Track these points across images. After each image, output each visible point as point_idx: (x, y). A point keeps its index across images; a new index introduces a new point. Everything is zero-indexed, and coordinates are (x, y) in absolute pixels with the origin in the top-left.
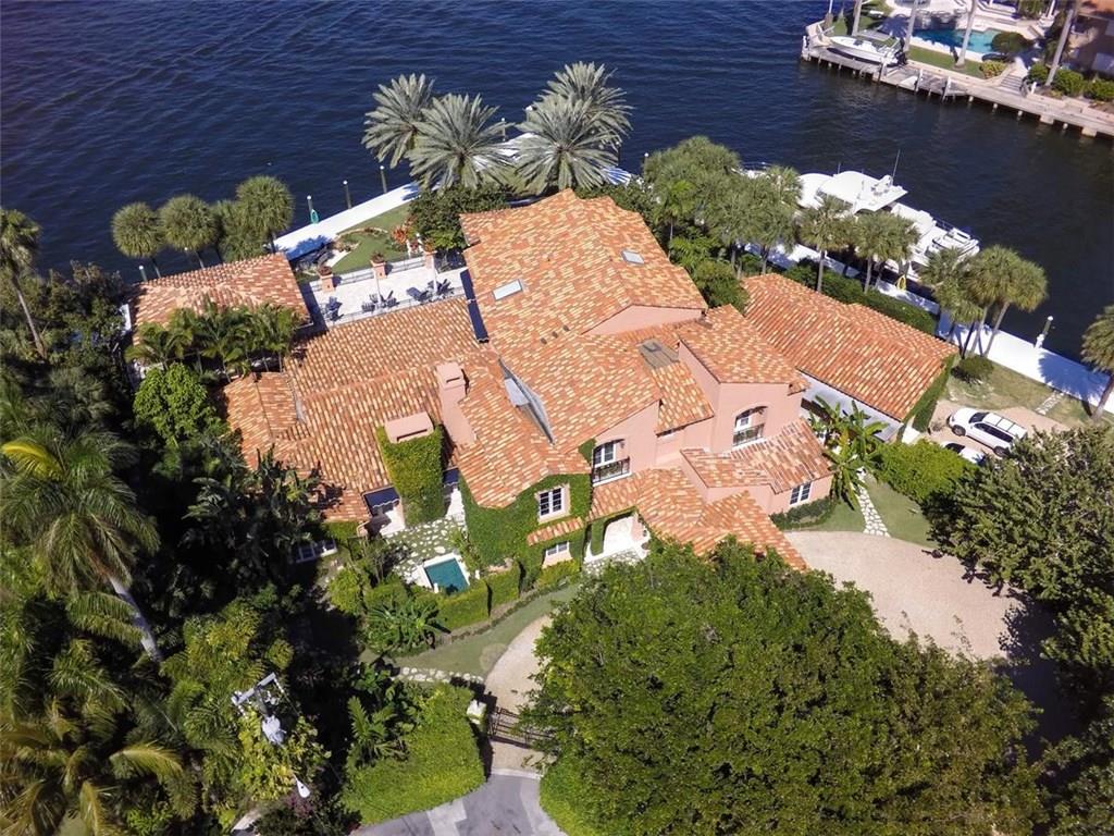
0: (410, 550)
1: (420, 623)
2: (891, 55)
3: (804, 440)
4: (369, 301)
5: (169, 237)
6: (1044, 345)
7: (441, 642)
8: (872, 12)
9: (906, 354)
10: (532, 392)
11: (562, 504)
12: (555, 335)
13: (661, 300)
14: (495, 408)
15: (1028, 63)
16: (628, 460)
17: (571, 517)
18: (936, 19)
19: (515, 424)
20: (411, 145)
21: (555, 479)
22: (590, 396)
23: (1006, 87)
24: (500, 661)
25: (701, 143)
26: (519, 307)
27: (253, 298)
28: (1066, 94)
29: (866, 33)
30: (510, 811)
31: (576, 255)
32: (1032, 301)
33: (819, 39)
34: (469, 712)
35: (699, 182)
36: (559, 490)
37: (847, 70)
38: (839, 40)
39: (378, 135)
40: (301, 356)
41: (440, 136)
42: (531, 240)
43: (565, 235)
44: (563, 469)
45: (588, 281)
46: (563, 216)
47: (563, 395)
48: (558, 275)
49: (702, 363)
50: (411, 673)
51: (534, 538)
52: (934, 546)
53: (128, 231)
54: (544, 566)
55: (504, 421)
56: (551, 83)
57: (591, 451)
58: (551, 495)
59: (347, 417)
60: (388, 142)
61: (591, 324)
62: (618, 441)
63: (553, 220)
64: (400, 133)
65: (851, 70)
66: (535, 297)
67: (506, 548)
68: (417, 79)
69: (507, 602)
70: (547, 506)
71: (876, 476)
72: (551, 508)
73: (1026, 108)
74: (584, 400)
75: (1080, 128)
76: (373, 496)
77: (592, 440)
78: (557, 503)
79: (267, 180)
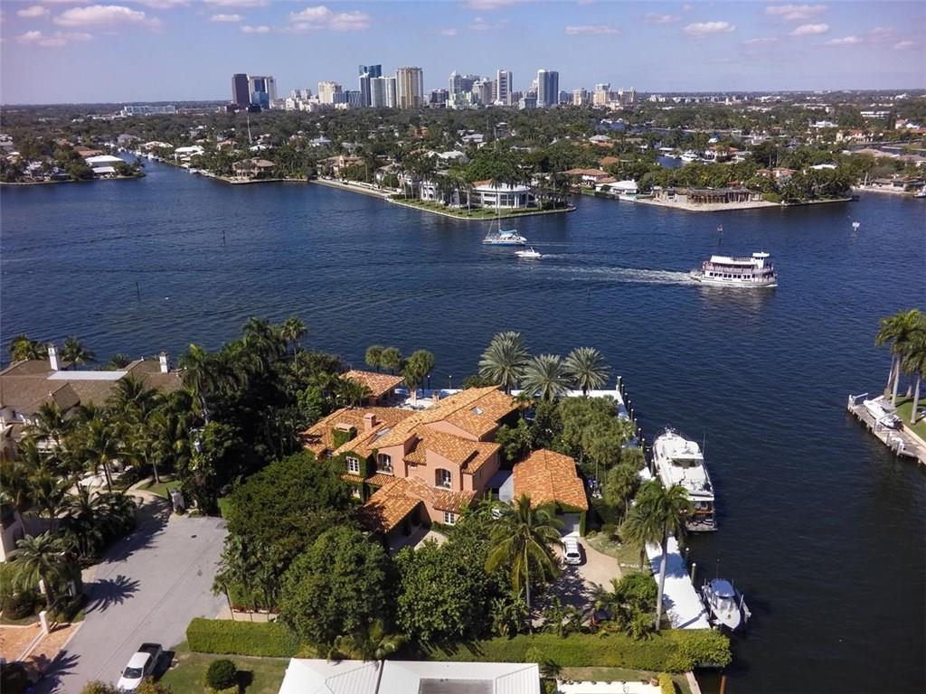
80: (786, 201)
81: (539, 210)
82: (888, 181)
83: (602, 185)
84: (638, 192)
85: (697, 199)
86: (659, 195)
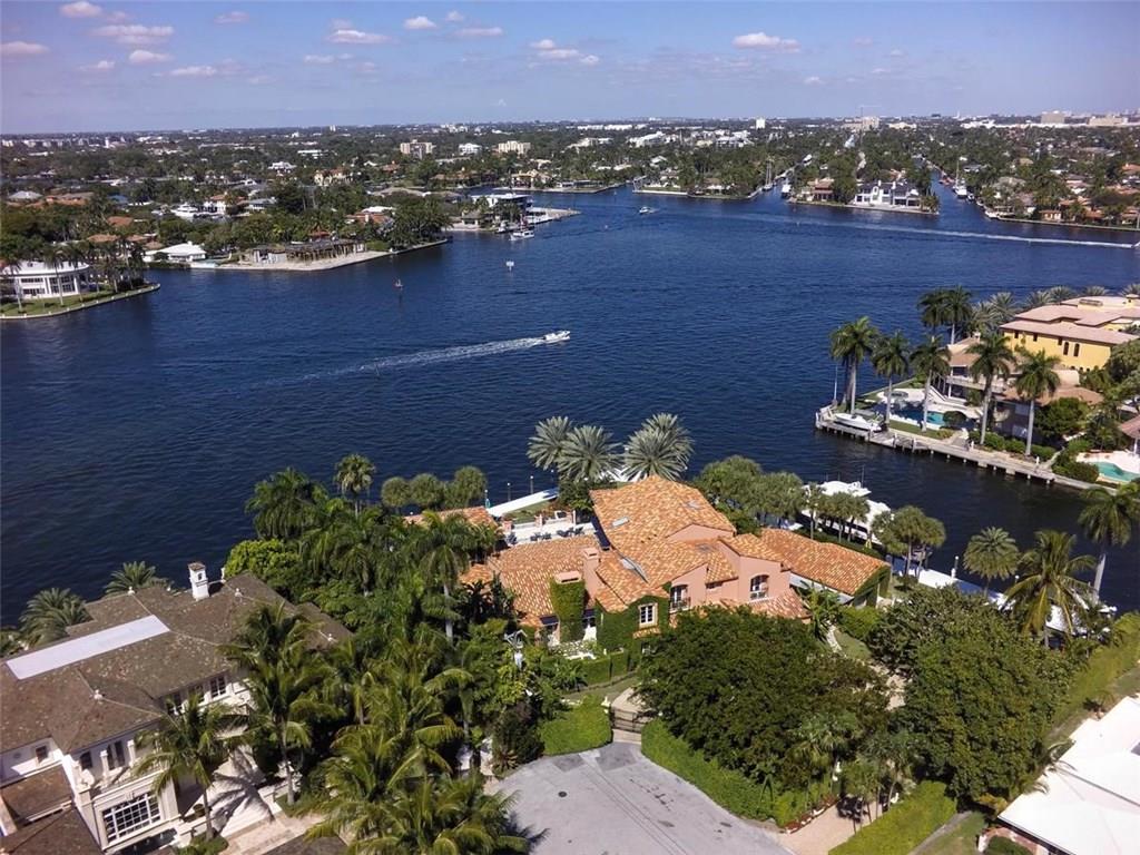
1: (573, 673)
2: (876, 425)
3: (792, 600)
4: (533, 535)
5: (414, 496)
6: (956, 577)
7: (583, 690)
8: (867, 401)
10: (636, 565)
11: (653, 617)
12: (649, 539)
13: (709, 523)
14: (616, 570)
15: (970, 430)
16: (690, 599)
17: (658, 626)
18: (909, 405)
19: (627, 575)
20: (556, 456)
21: (648, 599)
22: (669, 562)
23: (956, 444)
24: (616, 698)
25: (738, 459)
26: (628, 528)
27: (472, 523)
28: (995, 449)
29: (858, 411)
30: (624, 755)
31: (660, 504)
32: (939, 540)
33: (827, 416)
34: (602, 705)
35: (735, 477)
36: (650, 607)
37: (847, 435)
38: (841, 415)
39: (537, 450)
40: (498, 556)
41: (579, 448)
42: (634, 499)
43: (654, 495)
44: (654, 593)
45: (667, 515)
46: (653, 487)
47: (654, 564)
48: (650, 513)
49: (730, 547)
50: (567, 701)
51: (637, 635)
53: (392, 491)
55: (621, 575)
56: (644, 425)
57: (669, 588)
58: (647, 609)
59: (528, 579)
60: (544, 454)
61: (669, 533)
62: (685, 587)
63: (647, 489)
64: (550, 449)
65: (850, 434)
66: (637, 523)
67: (621, 639)
68: (563, 418)
69: (619, 674)
70: (644, 617)
71: (840, 630)
72: (647, 619)
73: (969, 458)
74: (665, 565)
75: (1004, 470)
76: (544, 619)
77: (670, 583)
78: (650, 616)
79: (474, 469)
80: (394, 248)
81: (114, 293)
82: (458, 218)
83: (154, 252)
84: (207, 257)
85: (302, 255)
86: (243, 257)
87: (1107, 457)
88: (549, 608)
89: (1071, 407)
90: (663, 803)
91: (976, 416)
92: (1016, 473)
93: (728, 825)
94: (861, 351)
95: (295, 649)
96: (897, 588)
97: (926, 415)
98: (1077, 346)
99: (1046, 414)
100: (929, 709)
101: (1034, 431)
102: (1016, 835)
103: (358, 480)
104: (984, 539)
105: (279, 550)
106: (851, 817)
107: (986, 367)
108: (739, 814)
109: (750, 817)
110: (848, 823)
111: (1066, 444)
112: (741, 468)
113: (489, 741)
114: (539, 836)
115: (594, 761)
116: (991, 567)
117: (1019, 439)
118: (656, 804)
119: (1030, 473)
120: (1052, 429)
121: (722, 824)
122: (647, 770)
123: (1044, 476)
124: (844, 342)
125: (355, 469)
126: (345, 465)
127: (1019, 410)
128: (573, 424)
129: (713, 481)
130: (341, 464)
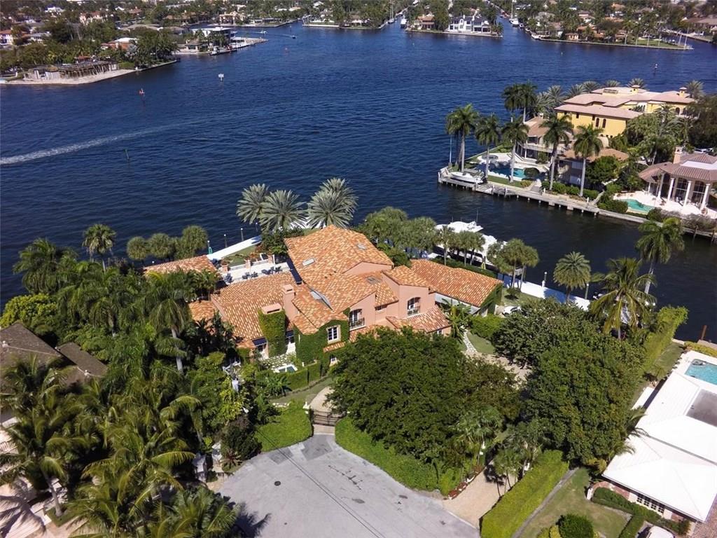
0: (272, 365)
1: (280, 383)
2: (479, 179)
3: (437, 313)
4: (244, 275)
5: (153, 251)
6: (546, 286)
7: (288, 394)
8: (472, 162)
9: (480, 282)
10: (323, 296)
11: (338, 335)
12: (330, 275)
13: (374, 260)
14: (308, 301)
15: (542, 181)
16: (364, 320)
17: (342, 341)
18: (501, 164)
19: (317, 304)
20: (258, 214)
21: (333, 323)
22: (347, 293)
23: (533, 191)
24: (314, 400)
25: (390, 209)
26: (314, 267)
27: (197, 270)
28: (559, 193)
29: (467, 170)
30: (323, 445)
31: (337, 247)
32: (534, 262)
33: (446, 174)
34: (304, 407)
35: (389, 223)
36: (335, 328)
37: (460, 187)
39: (243, 210)
40: (219, 293)
41: (274, 207)
42: (317, 244)
43: (332, 241)
44: (337, 318)
45: (343, 255)
46: (331, 234)
47: (336, 294)
48: (330, 255)
49: (392, 279)
50: (276, 404)
51: (326, 350)
52: (497, 354)
53: (134, 248)
54: (331, 365)
55: (312, 304)
56: (321, 187)
57: (348, 313)
58: (333, 330)
59: (242, 311)
60: (249, 212)
61: (345, 269)
62: (360, 310)
63: (326, 236)
64: (253, 209)
65: (462, 186)
66: (321, 263)
67: (315, 354)
68: (261, 185)
69: (315, 380)
70: (331, 336)
71: (471, 332)
72: (333, 337)
73: (543, 200)
74: (344, 295)
75: (566, 207)
76: (255, 341)
77: (349, 309)
78: (335, 335)
79: (197, 227)
80: (138, 67)
82: (183, 45)
85: (73, 74)
86: (27, 75)
87: (631, 195)
88: (258, 332)
89: (609, 162)
90: (355, 483)
91: (545, 171)
92: (575, 209)
93: (405, 497)
94: (468, 129)
95: (50, 393)
96: (506, 297)
97: (512, 171)
98: (605, 120)
99: (593, 168)
100: (551, 401)
101: (585, 180)
102: (614, 486)
103: (102, 244)
104: (567, 261)
105: (46, 302)
106: (496, 481)
107: (554, 136)
108: (412, 488)
109: (421, 489)
110: (494, 486)
111: (605, 188)
112: (392, 216)
113: (217, 446)
114: (263, 522)
115: (301, 453)
116: (573, 281)
117: (575, 185)
118: (349, 485)
119: (583, 209)
120: (597, 178)
121: (401, 496)
122: (340, 457)
123: (593, 210)
124: (456, 121)
125: (99, 235)
126: (91, 233)
127: (575, 165)
128: (269, 190)
129: (375, 228)
130: (87, 233)
